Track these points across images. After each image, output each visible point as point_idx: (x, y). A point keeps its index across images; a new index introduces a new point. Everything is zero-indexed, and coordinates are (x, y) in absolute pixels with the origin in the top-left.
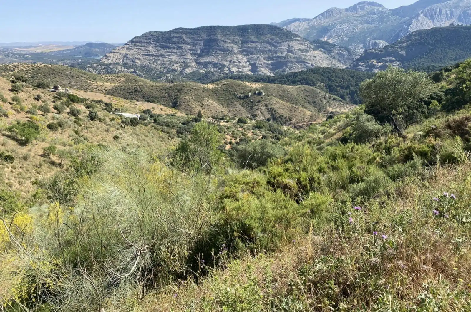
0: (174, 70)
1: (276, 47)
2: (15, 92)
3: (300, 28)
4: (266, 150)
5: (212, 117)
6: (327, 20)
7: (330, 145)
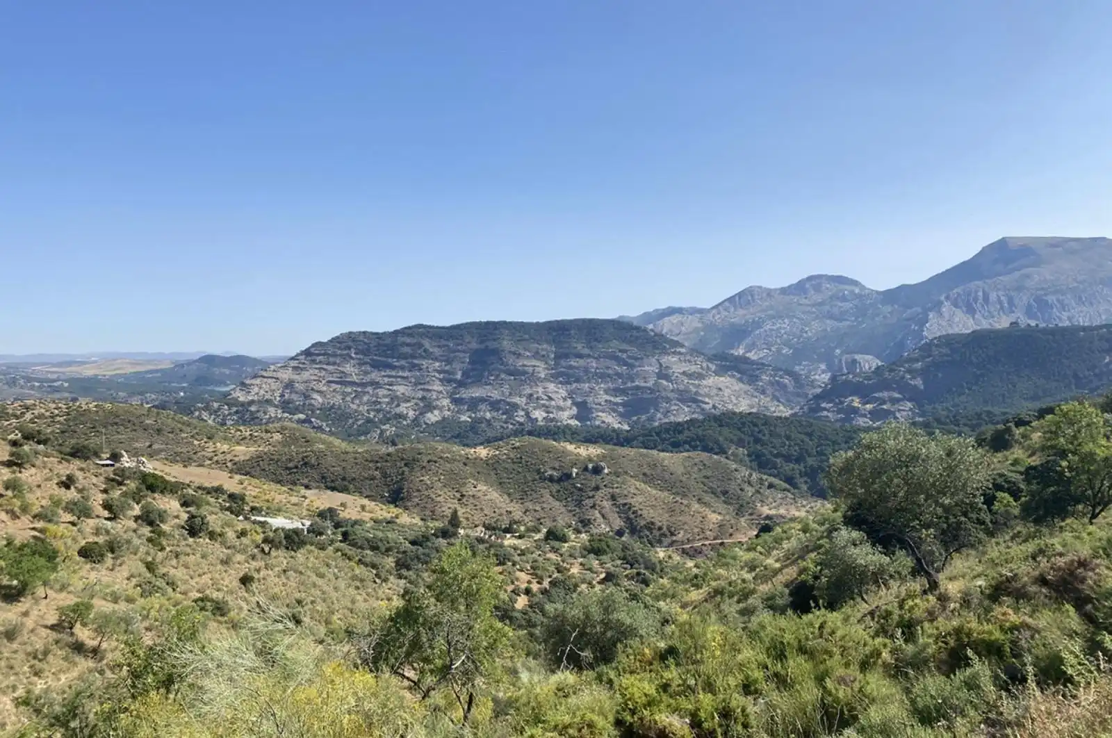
0: (400, 416)
1: (631, 366)
2: (15, 468)
3: (683, 329)
4: (615, 616)
5: (484, 526)
6: (741, 312)
7: (768, 599)
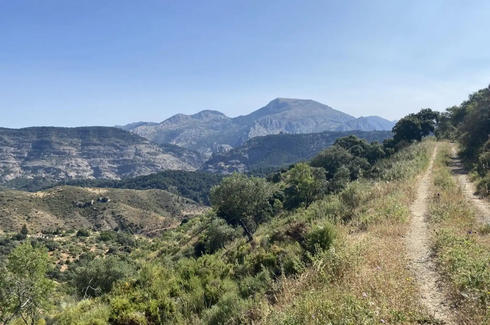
1: (122, 150)
3: (147, 132)
4: (112, 269)
5: (42, 232)
6: (174, 125)
7: (186, 252)
